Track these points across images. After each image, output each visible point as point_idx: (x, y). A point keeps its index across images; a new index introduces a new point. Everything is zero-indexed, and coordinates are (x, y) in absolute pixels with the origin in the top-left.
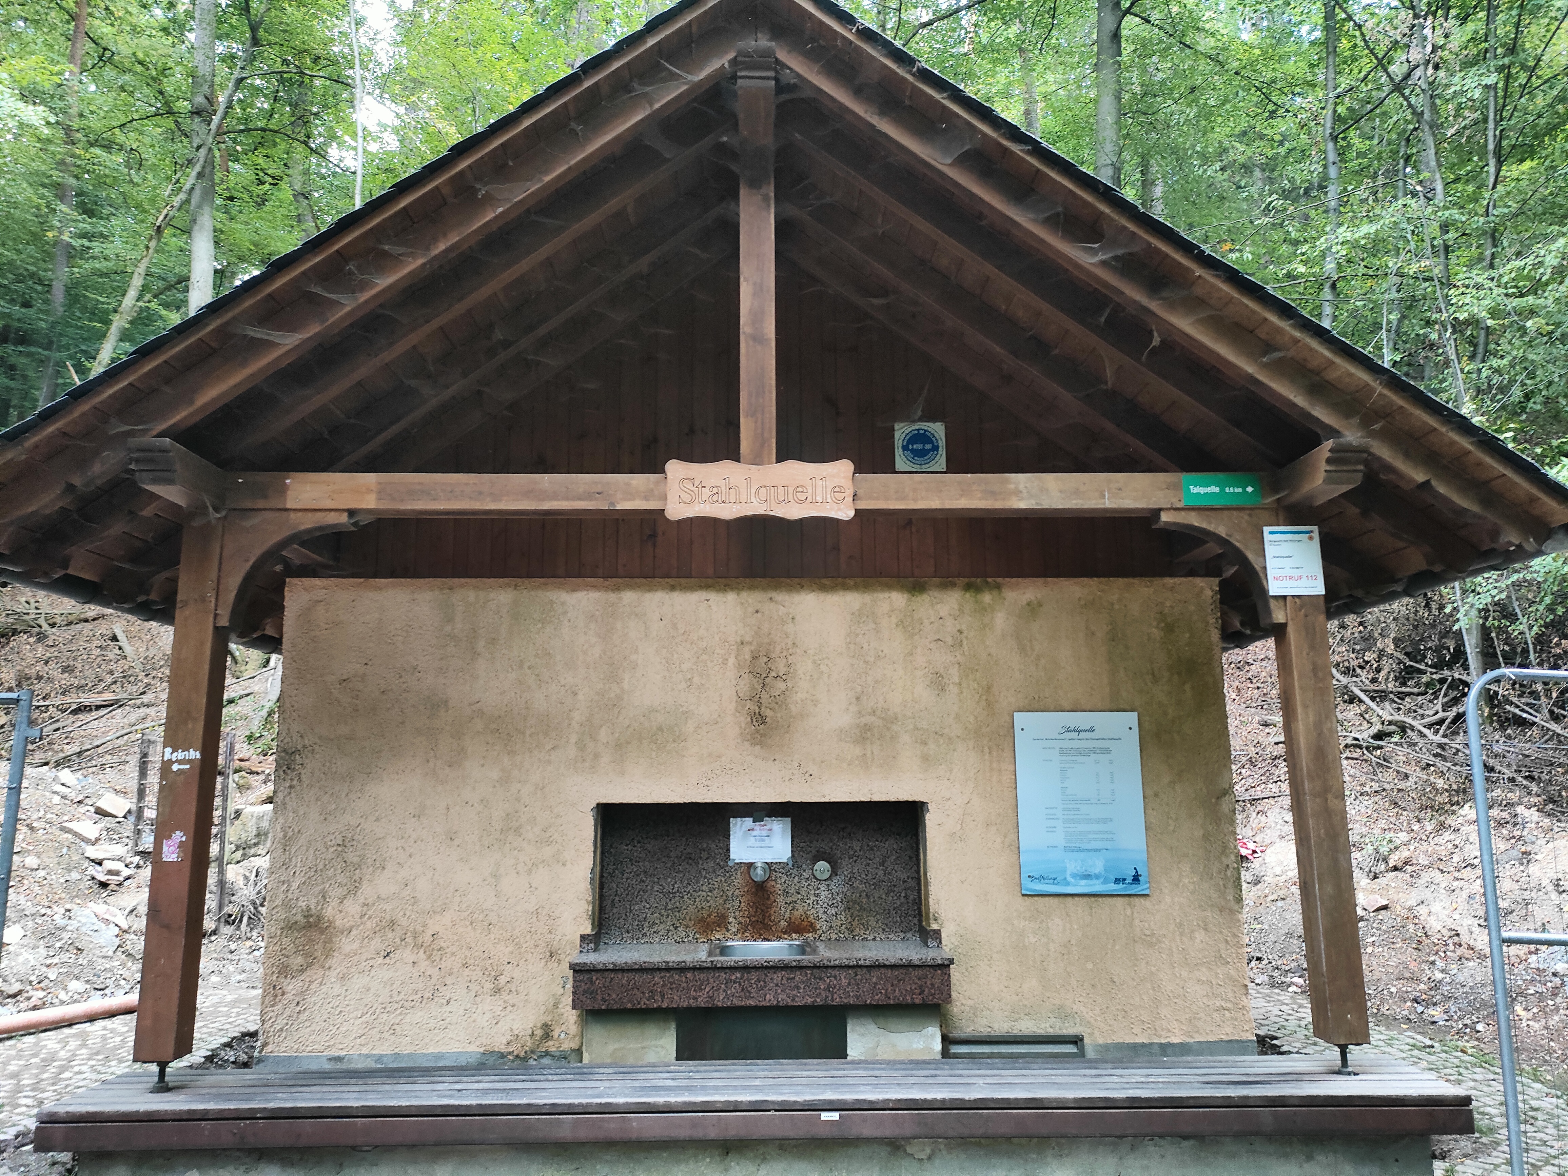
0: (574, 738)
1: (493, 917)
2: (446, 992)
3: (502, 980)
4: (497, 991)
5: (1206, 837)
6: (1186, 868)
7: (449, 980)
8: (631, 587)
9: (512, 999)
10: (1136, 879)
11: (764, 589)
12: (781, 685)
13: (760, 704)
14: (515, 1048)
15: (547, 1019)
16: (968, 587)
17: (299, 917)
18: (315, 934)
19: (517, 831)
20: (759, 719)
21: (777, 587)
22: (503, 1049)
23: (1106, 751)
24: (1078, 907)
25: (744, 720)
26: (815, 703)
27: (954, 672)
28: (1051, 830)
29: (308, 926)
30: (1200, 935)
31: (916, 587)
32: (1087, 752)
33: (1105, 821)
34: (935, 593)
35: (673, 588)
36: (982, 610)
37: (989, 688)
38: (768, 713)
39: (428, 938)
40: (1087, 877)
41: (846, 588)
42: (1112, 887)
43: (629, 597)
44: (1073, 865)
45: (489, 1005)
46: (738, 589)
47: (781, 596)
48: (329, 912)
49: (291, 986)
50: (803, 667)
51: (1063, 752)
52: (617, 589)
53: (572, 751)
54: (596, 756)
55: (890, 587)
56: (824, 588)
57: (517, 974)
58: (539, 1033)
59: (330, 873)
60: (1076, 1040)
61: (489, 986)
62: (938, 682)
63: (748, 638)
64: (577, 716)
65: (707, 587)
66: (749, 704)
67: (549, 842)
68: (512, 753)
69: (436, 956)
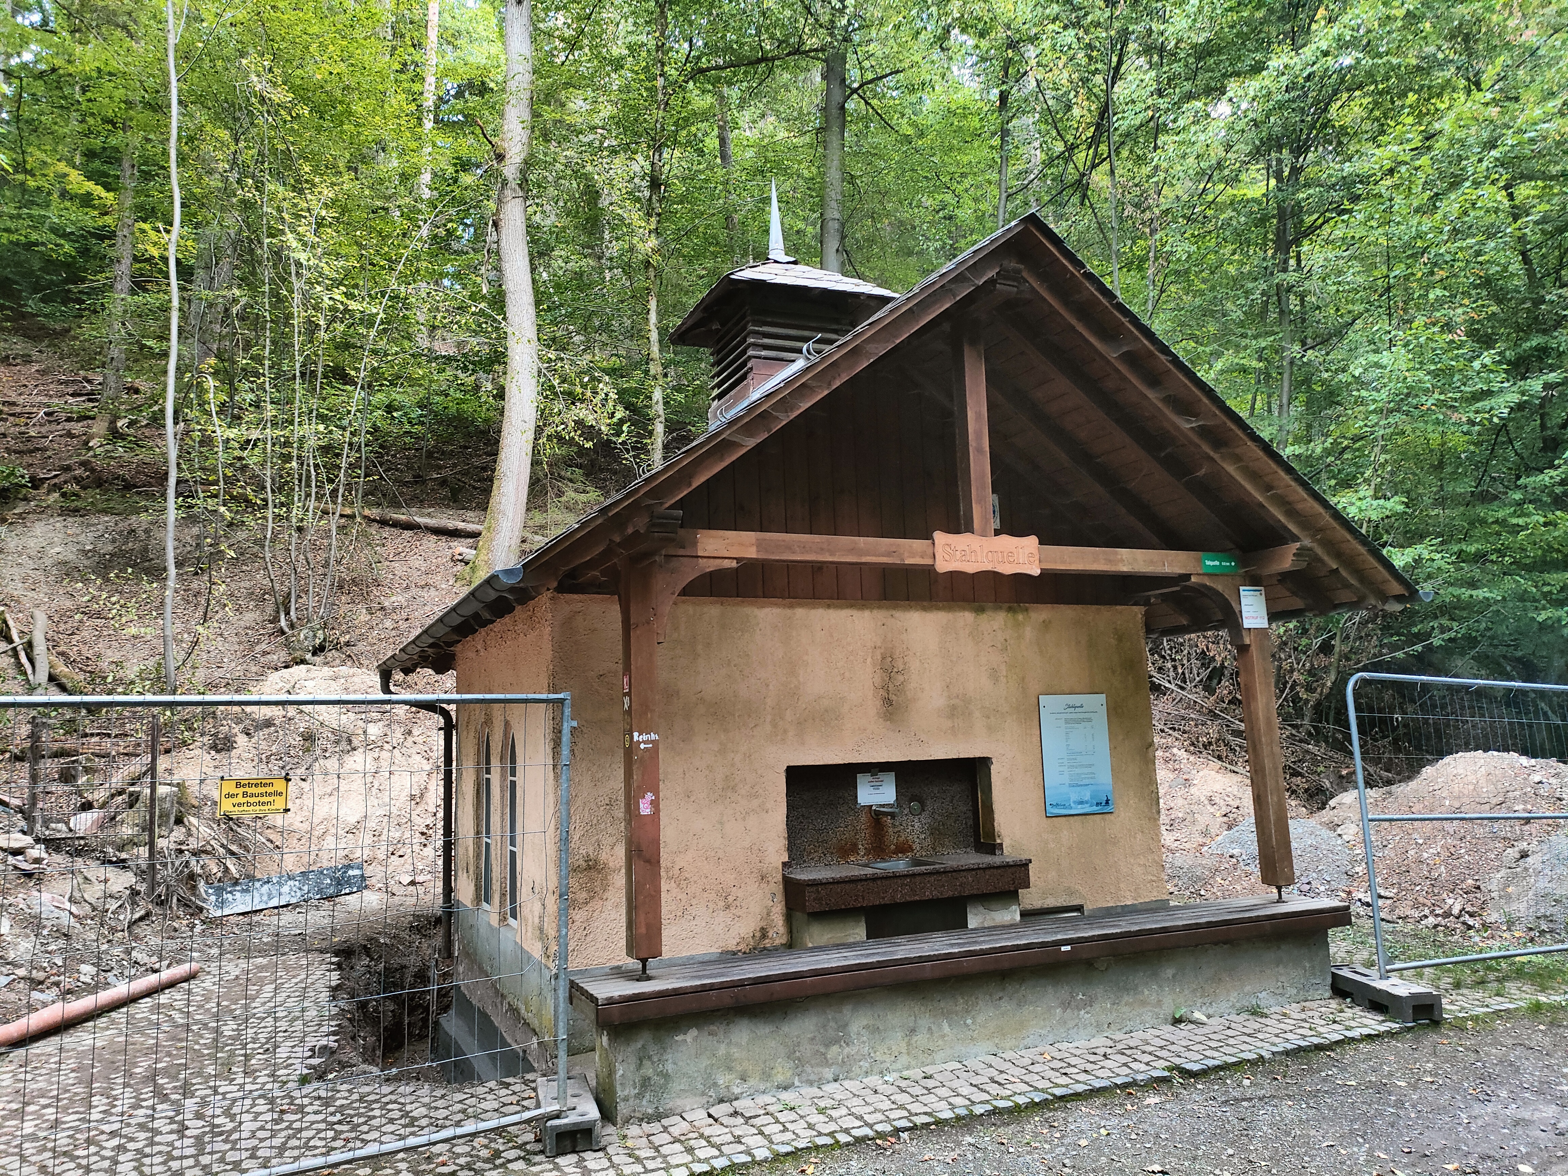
0: (769, 718)
1: (721, 854)
2: (693, 911)
3: (731, 899)
4: (728, 907)
5: (1141, 774)
6: (1131, 793)
7: (694, 902)
8: (801, 605)
9: (738, 912)
10: (1107, 802)
11: (888, 608)
12: (901, 678)
13: (888, 692)
14: (742, 947)
15: (763, 924)
16: (1010, 609)
17: (581, 862)
18: (593, 874)
19: (734, 789)
20: (888, 702)
21: (895, 608)
22: (734, 948)
23: (1090, 720)
24: (1076, 822)
25: (879, 703)
26: (922, 690)
27: (1003, 667)
28: (1061, 773)
29: (589, 868)
30: (1139, 836)
31: (980, 610)
32: (1079, 721)
33: (1090, 766)
34: (990, 613)
35: (829, 606)
36: (1018, 625)
37: (1023, 679)
38: (893, 697)
39: (676, 872)
40: (1081, 803)
41: (938, 609)
42: (1095, 809)
43: (800, 612)
44: (1074, 797)
45: (722, 917)
46: (871, 608)
47: (898, 614)
48: (603, 856)
49: (579, 916)
50: (914, 665)
51: (1067, 721)
52: (791, 606)
53: (768, 728)
54: (785, 731)
55: (964, 609)
56: (925, 609)
57: (740, 894)
58: (758, 934)
59: (603, 826)
60: (1079, 908)
61: (722, 904)
62: (994, 675)
63: (879, 644)
64: (769, 701)
65: (851, 606)
66: (881, 692)
67: (756, 796)
68: (726, 731)
69: (684, 884)
